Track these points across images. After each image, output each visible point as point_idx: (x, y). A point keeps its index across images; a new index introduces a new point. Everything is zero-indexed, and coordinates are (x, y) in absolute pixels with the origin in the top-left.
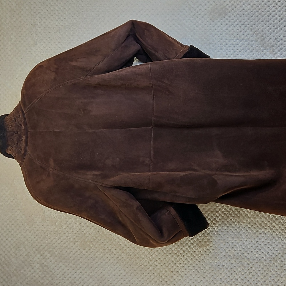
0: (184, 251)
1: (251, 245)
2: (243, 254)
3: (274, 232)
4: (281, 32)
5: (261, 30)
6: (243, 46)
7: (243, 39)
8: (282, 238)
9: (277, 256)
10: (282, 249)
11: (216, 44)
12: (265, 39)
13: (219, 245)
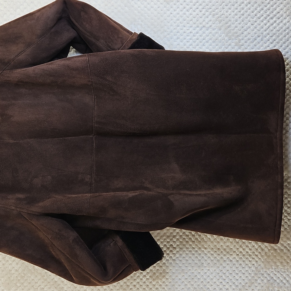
0: (135, 286)
1: (214, 274)
2: (205, 285)
3: (241, 258)
4: (248, 18)
5: (225, 16)
6: (204, 35)
7: (204, 27)
8: (249, 264)
9: (243, 286)
10: (250, 278)
11: (171, 32)
12: (229, 26)
13: (177, 276)
